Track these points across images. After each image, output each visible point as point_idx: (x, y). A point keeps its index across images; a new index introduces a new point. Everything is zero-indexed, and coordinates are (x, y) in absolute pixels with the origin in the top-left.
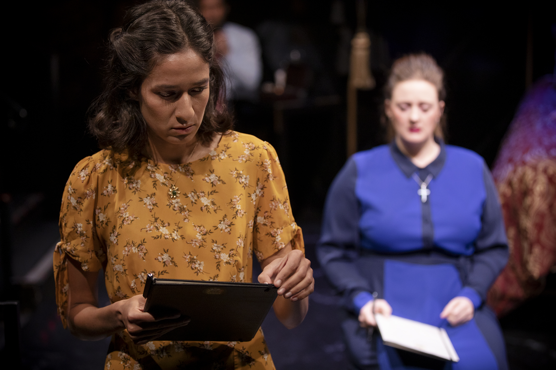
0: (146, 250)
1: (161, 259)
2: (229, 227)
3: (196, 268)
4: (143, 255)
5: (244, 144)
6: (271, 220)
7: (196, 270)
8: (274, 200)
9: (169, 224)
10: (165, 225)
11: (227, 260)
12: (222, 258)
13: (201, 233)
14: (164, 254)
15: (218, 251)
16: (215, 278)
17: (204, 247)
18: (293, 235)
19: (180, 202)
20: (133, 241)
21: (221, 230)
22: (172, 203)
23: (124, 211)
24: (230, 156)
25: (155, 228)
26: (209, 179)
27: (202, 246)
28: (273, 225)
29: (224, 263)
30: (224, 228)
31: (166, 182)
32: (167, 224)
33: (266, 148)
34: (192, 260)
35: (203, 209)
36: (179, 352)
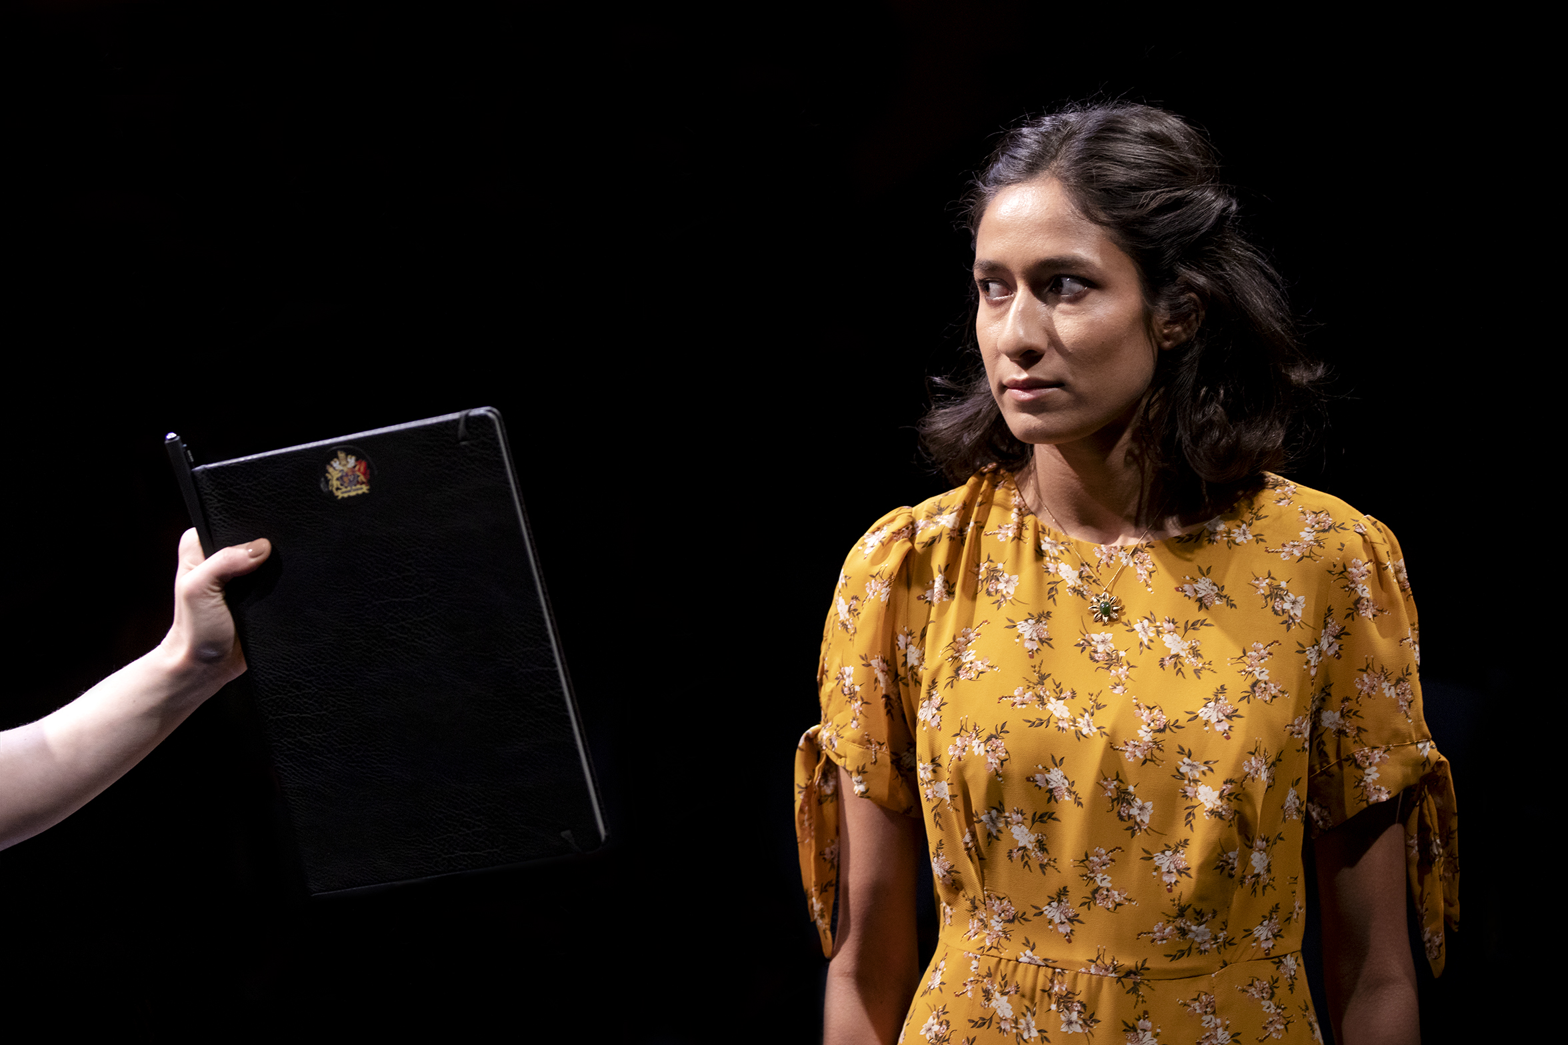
0: (1007, 752)
1: (1044, 781)
2: (1227, 720)
3: (1132, 818)
4: (996, 764)
5: (1303, 513)
6: (1355, 722)
7: (1130, 823)
8: (1369, 671)
9: (1074, 694)
10: (1063, 696)
11: (1214, 805)
12: (1201, 798)
13: (1152, 724)
14: (1051, 769)
15: (1191, 778)
16: (1180, 848)
17: (1155, 764)
18: (1421, 773)
19: (1111, 642)
20: (977, 725)
21: (1206, 723)
22: (1090, 641)
23: (963, 646)
24: (1259, 538)
25: (1035, 698)
26: (1193, 590)
27: (1151, 760)
28: (1363, 736)
29: (1206, 811)
30: (1214, 720)
31: (1083, 586)
32: (1068, 694)
33: (1361, 531)
34: (1123, 795)
35: (1166, 663)
36: (1070, 1032)
